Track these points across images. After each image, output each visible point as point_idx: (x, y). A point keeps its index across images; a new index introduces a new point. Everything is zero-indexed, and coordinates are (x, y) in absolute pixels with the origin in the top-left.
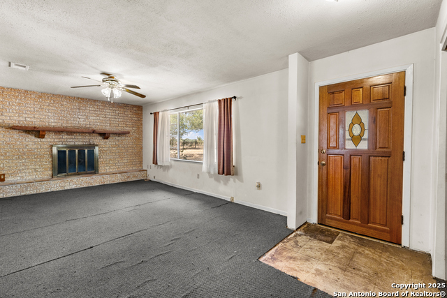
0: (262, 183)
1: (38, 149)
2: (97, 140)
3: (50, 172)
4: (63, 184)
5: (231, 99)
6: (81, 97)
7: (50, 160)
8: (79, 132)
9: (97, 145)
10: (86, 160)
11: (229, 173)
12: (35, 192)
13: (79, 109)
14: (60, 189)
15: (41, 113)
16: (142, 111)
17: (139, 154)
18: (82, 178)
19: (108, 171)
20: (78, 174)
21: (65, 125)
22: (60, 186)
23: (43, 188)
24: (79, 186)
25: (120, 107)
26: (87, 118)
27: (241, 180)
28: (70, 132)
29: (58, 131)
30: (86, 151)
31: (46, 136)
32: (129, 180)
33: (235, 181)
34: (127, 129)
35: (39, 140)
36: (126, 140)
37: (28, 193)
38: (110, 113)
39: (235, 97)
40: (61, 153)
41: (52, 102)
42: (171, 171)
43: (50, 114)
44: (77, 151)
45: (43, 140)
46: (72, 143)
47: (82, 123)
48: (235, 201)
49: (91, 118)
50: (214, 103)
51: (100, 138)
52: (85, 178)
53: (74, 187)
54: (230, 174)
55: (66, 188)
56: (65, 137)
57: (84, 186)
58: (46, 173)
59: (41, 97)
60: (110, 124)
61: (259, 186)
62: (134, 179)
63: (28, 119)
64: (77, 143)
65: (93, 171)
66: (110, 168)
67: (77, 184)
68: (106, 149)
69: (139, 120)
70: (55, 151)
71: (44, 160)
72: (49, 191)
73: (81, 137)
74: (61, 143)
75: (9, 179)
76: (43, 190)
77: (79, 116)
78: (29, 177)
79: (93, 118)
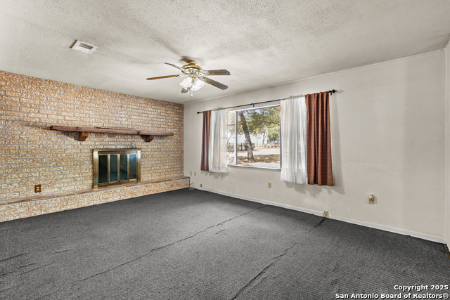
0: (376, 195)
1: (77, 153)
2: (140, 142)
3: (91, 182)
4: (106, 196)
5: (327, 93)
6: (123, 92)
7: (91, 166)
8: (121, 134)
9: (140, 149)
10: (128, 166)
11: (324, 183)
13: (121, 107)
14: (103, 201)
15: (82, 111)
16: (183, 110)
17: (180, 159)
18: (125, 188)
19: (150, 179)
20: (120, 183)
21: (106, 125)
22: (103, 198)
23: (86, 201)
24: (123, 198)
25: (163, 105)
26: (129, 117)
27: (342, 192)
28: (112, 134)
29: (100, 132)
31: (87, 139)
32: (173, 189)
33: (330, 193)
34: (169, 130)
35: (79, 143)
36: (169, 143)
37: (69, 207)
38: (152, 111)
39: (334, 91)
40: (103, 159)
41: (93, 98)
42: (226, 178)
43: (91, 112)
44: (119, 155)
45: (83, 143)
46: (114, 147)
47: (124, 123)
48: (331, 216)
49: (133, 117)
50: (299, 99)
51: (142, 140)
52: (129, 188)
53: (117, 198)
54: (326, 184)
55: (109, 201)
56: (106, 139)
57: (128, 197)
58: (86, 182)
59: (81, 92)
60: (152, 124)
61: (372, 200)
62: (177, 188)
63: (67, 118)
64: (119, 147)
65: (135, 180)
66: (152, 176)
67: (120, 196)
68: (147, 153)
69: (180, 121)
70: (96, 155)
71: (84, 167)
72: (92, 204)
73: (123, 140)
74: (102, 147)
75: (46, 191)
76: (85, 204)
77: (121, 115)
78: (68, 189)
79: (135, 117)
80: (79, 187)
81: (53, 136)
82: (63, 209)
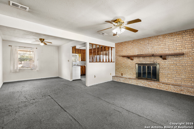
1: (131, 65)
2: (159, 60)
7: (135, 70)
12: (127, 83)
13: (148, 44)
14: (136, 84)
15: (133, 49)
19: (166, 81)
20: (147, 79)
21: (141, 54)
23: (130, 82)
26: (153, 47)
28: (144, 56)
29: (138, 56)
30: (151, 67)
31: (134, 59)
36: (184, 60)
40: (139, 67)
41: (137, 43)
43: (136, 49)
44: (147, 66)
45: (133, 61)
46: (145, 63)
47: (150, 51)
49: (155, 47)
51: (161, 59)
52: (148, 82)
56: (141, 59)
58: (134, 75)
59: (132, 42)
60: (169, 49)
63: (129, 53)
64: (147, 63)
66: (168, 80)
67: (143, 84)
68: (165, 66)
70: (137, 66)
71: (133, 70)
72: (132, 84)
73: (149, 59)
74: (139, 63)
75: (124, 76)
76: (130, 83)
77: (148, 48)
78: (129, 77)
79: (156, 47)
80: (131, 77)
81: (125, 59)
82: (124, 82)
